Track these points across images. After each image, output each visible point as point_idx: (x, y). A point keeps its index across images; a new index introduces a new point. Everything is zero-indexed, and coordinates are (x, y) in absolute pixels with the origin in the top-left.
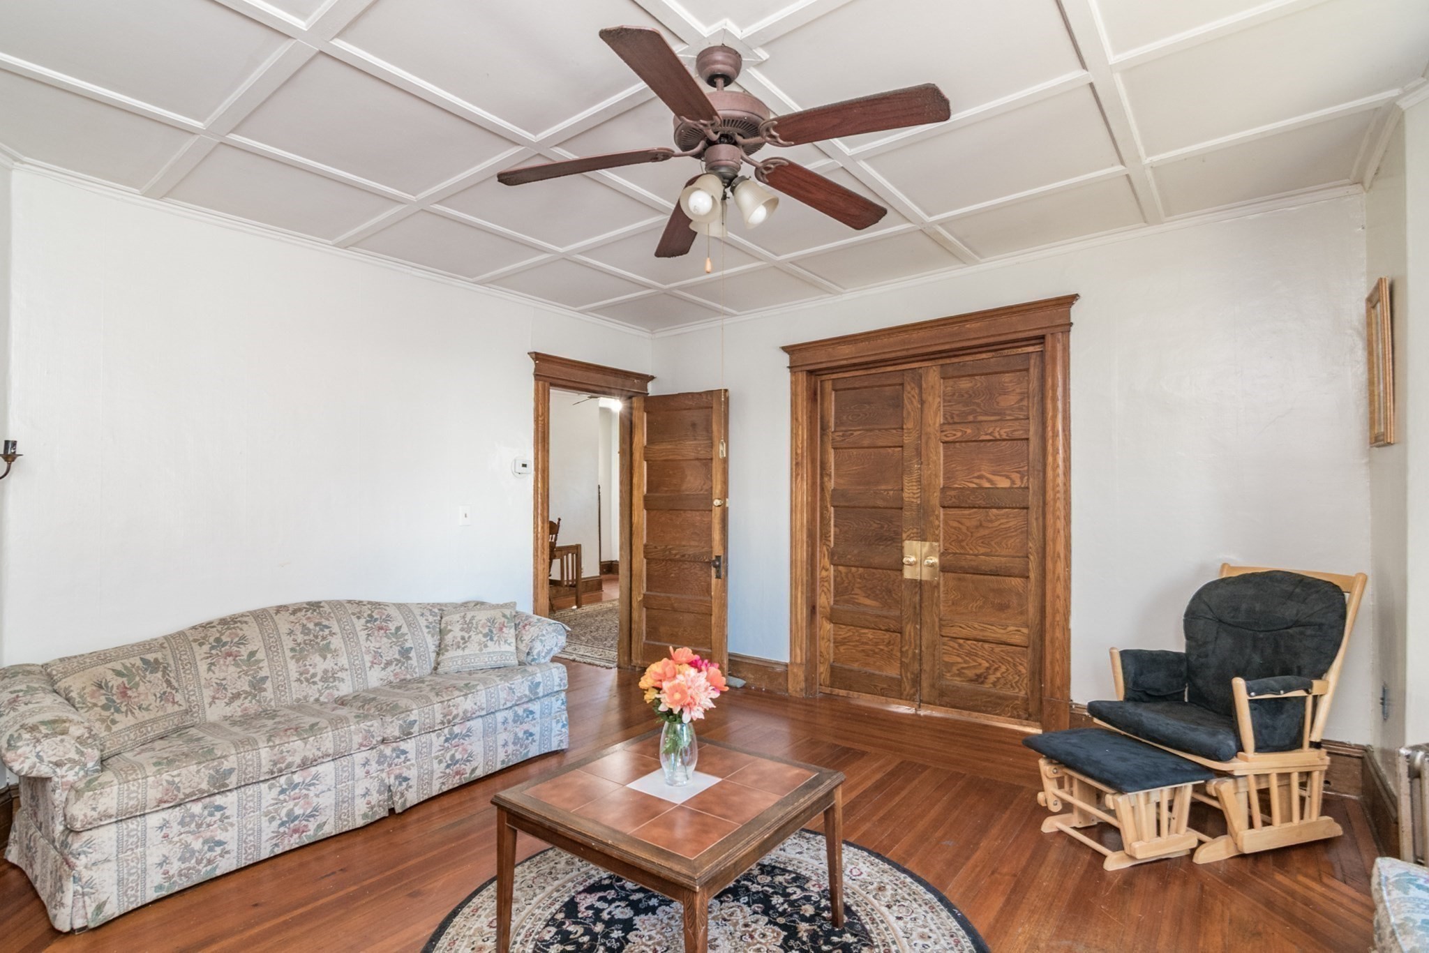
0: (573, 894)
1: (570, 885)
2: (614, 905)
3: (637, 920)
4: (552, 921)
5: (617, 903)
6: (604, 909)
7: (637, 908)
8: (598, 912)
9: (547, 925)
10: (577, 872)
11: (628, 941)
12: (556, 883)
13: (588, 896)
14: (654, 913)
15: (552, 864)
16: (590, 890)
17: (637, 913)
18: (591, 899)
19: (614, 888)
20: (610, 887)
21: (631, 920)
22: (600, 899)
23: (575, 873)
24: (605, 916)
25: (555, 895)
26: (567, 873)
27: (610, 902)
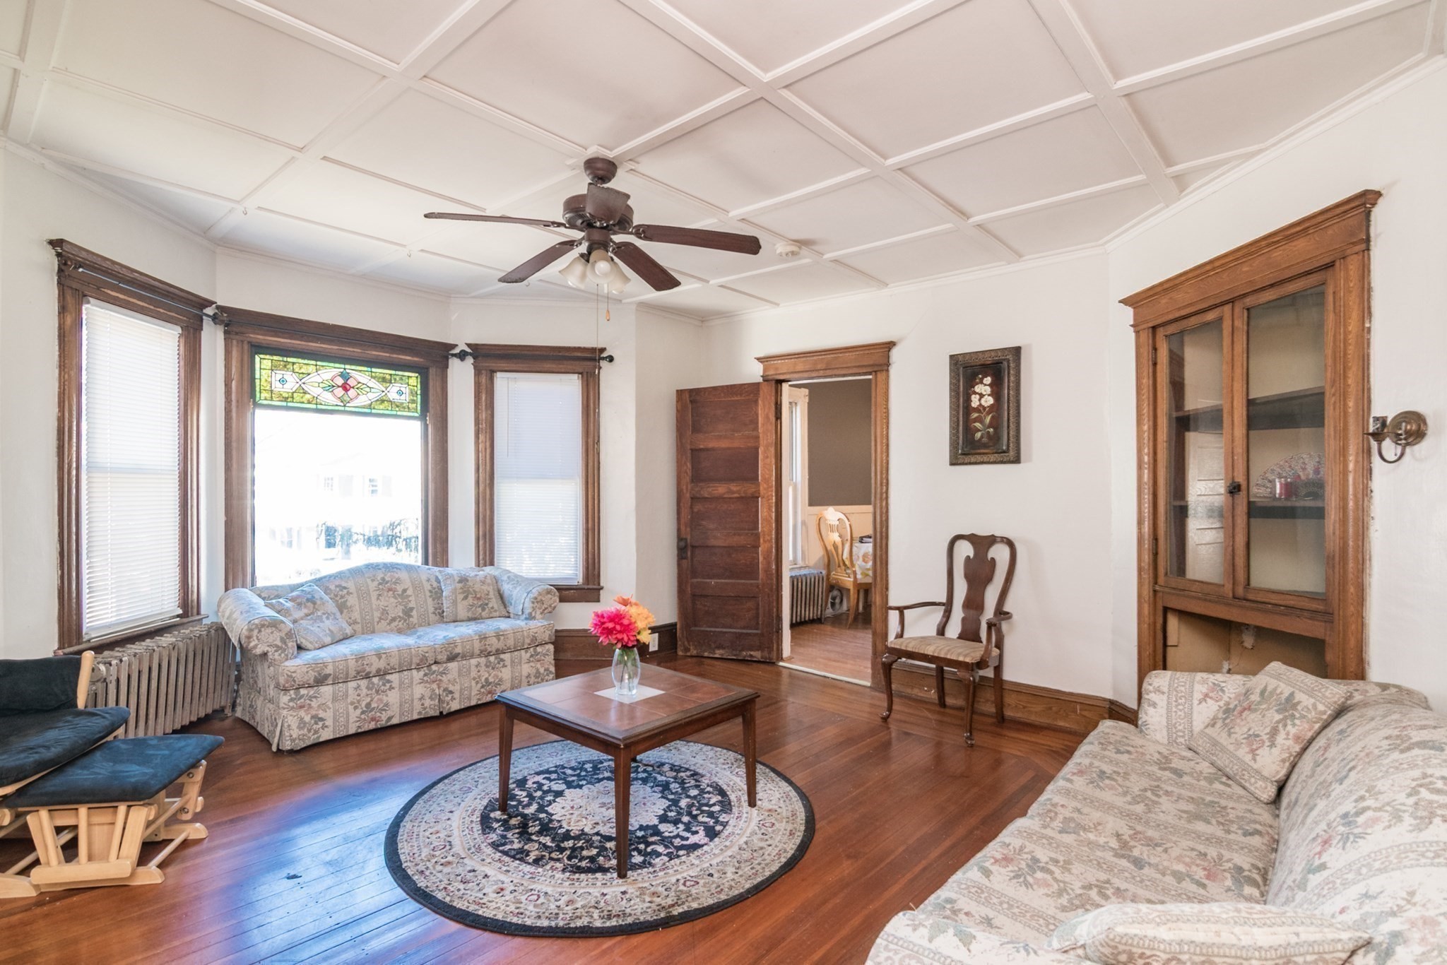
0: (711, 843)
1: (717, 851)
2: (675, 833)
3: (656, 821)
4: (725, 825)
5: (671, 835)
6: (684, 830)
7: (656, 832)
8: (688, 829)
9: (727, 822)
10: (712, 863)
11: (664, 810)
12: (729, 853)
13: (697, 842)
14: (641, 826)
15: (740, 872)
16: (696, 847)
17: (656, 826)
18: (693, 839)
19: (675, 847)
20: (679, 848)
21: (660, 822)
22: (687, 839)
23: (714, 862)
24: (681, 826)
25: (728, 843)
26: (722, 862)
27: (678, 836)
